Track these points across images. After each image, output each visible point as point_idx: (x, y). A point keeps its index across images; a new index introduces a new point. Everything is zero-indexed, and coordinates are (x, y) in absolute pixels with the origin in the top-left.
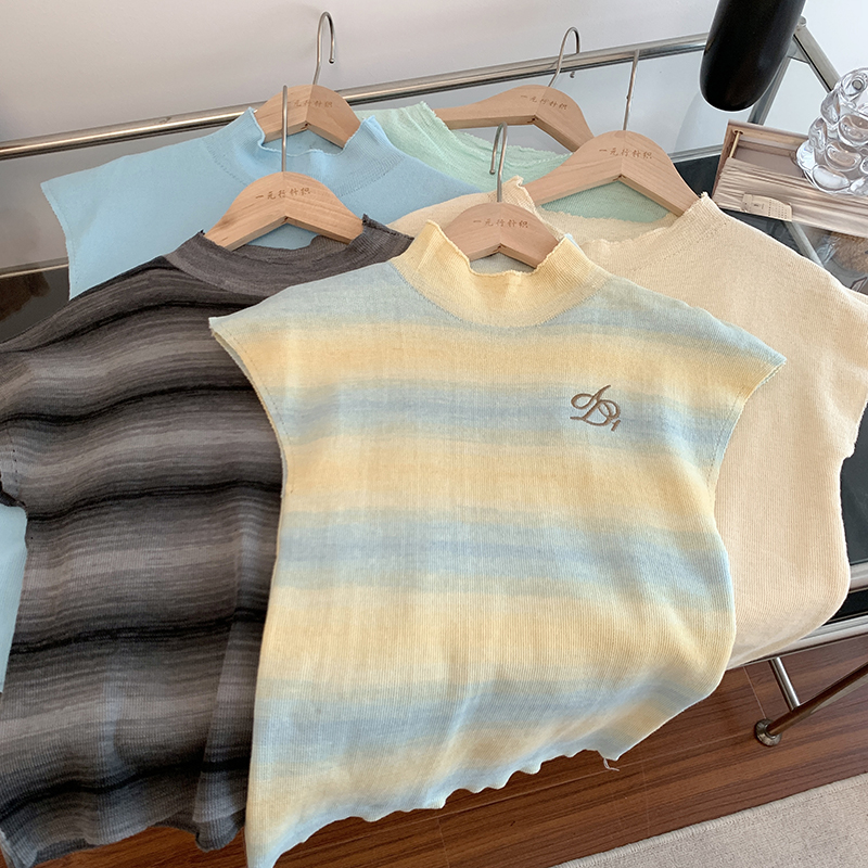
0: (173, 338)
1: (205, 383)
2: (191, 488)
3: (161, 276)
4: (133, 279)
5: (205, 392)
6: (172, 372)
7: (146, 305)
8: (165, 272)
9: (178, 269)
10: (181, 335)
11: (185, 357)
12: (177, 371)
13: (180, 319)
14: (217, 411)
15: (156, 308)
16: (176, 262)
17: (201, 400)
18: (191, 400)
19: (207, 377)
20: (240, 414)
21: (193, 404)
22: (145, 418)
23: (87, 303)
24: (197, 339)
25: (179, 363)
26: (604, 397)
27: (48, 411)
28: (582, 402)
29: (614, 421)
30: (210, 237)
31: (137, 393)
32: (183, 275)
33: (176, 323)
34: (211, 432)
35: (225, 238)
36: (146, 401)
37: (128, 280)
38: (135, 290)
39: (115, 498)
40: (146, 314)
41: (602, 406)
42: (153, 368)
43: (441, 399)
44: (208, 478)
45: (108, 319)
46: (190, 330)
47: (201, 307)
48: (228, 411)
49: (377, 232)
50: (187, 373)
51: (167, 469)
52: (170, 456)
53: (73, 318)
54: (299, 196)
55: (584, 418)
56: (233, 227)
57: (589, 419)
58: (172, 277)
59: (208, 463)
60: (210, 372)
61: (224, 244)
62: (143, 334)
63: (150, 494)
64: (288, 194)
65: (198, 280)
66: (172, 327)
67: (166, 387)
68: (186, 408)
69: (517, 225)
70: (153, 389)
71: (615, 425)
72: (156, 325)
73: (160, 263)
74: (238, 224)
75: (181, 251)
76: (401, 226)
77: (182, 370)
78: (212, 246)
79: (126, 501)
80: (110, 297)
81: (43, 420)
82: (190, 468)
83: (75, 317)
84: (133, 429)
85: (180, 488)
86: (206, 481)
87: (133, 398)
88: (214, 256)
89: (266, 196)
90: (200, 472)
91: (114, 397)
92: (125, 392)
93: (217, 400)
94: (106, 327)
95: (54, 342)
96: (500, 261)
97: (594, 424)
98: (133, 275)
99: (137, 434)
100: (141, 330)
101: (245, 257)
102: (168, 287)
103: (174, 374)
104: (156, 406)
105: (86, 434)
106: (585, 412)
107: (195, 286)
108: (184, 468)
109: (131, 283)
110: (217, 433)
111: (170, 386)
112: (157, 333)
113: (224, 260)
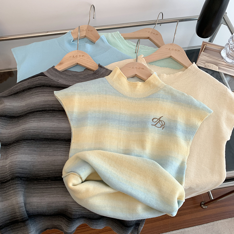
0: (44, 96)
1: (52, 109)
2: (45, 139)
3: (42, 78)
4: (34, 78)
5: (52, 111)
6: (43, 105)
7: (37, 86)
8: (43, 77)
9: (47, 76)
10: (46, 95)
11: (47, 101)
12: (44, 105)
13: (46, 90)
14: (54, 117)
15: (40, 87)
16: (46, 74)
17: (50, 114)
18: (47, 114)
19: (52, 107)
20: (61, 118)
21: (48, 115)
22: (34, 118)
23: (21, 84)
24: (50, 96)
25: (45, 103)
26: (161, 119)
27: (8, 115)
28: (155, 120)
29: (163, 127)
30: (56, 68)
31: (33, 111)
32: (48, 78)
33: (45, 91)
34: (52, 123)
35: (60, 68)
36: (35, 113)
37: (33, 79)
38: (34, 81)
39: (24, 140)
40: (37, 88)
41: (160, 122)
42: (38, 104)
43: (116, 117)
44: (50, 136)
45: (27, 89)
46: (49, 93)
47: (52, 87)
48: (57, 117)
49: (102, 69)
50: (47, 106)
51: (39, 133)
52: (40, 129)
53: (17, 88)
54: (81, 57)
55: (155, 125)
56: (63, 65)
57: (156, 126)
58: (45, 78)
59: (51, 132)
60: (53, 106)
61: (60, 70)
62: (36, 94)
63: (34, 140)
64: (78, 56)
65: (52, 79)
66: (44, 92)
67: (41, 110)
68: (46, 116)
69: (141, 69)
70: (37, 110)
71: (163, 128)
72: (39, 92)
73: (42, 74)
74: (64, 64)
75: (48, 71)
76: (109, 67)
77: (46, 105)
78: (56, 70)
79: (27, 141)
80: (28, 83)
81: (6, 117)
82: (45, 133)
83: (18, 88)
84: (31, 121)
85: (42, 139)
86: (50, 137)
87: (32, 112)
88: (57, 73)
89: (72, 57)
90: (48, 134)
91: (27, 111)
92: (30, 110)
93: (55, 114)
94: (26, 91)
95: (11, 95)
96: (135, 79)
97: (158, 127)
98: (34, 77)
99: (32, 122)
100: (35, 93)
101: (65, 74)
102: (44, 81)
103: (44, 106)
104: (38, 115)
105: (18, 121)
106: (155, 123)
107: (51, 81)
108: (44, 133)
109: (33, 80)
110: (54, 123)
111: (42, 109)
112: (39, 94)
113: (59, 74)
